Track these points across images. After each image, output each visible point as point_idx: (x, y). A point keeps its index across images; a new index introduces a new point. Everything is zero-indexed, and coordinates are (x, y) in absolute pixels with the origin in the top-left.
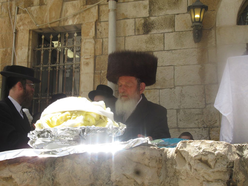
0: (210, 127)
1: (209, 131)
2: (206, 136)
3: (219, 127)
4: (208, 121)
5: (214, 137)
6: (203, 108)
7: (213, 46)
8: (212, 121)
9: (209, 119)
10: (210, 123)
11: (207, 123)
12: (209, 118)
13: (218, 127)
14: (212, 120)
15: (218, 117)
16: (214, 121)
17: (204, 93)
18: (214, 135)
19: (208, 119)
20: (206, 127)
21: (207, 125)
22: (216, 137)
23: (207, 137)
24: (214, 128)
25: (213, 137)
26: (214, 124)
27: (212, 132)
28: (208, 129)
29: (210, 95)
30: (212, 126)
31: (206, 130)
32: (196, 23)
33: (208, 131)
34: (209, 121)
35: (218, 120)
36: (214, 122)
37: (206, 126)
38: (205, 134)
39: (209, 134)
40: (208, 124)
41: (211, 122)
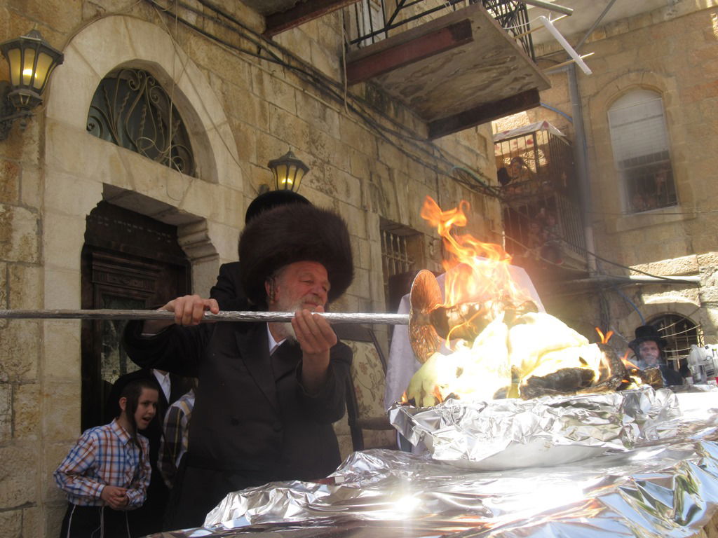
0: (15, 382)
1: (13, 393)
2: (6, 407)
3: (36, 381)
4: (12, 365)
5: (23, 410)
6: (2, 328)
7: (33, 163)
8: (20, 366)
9: (13, 361)
10: (16, 371)
11: (7, 370)
12: (14, 356)
13: (34, 383)
14: (20, 363)
15: (36, 354)
16: (25, 366)
17: (6, 284)
18: (25, 404)
19: (13, 358)
20: (7, 382)
21: (8, 377)
22: (29, 410)
23: (8, 410)
24: (25, 384)
25: (22, 408)
26: (24, 372)
27: (19, 396)
28: (10, 386)
29: (20, 293)
30: (20, 377)
31: (6, 391)
32: (31, 90)
33: (10, 392)
34: (15, 365)
35: (35, 363)
36: (25, 368)
37: (6, 379)
38: (4, 402)
39: (13, 400)
40: (11, 373)
41: (18, 366)
